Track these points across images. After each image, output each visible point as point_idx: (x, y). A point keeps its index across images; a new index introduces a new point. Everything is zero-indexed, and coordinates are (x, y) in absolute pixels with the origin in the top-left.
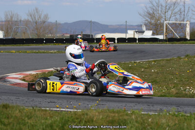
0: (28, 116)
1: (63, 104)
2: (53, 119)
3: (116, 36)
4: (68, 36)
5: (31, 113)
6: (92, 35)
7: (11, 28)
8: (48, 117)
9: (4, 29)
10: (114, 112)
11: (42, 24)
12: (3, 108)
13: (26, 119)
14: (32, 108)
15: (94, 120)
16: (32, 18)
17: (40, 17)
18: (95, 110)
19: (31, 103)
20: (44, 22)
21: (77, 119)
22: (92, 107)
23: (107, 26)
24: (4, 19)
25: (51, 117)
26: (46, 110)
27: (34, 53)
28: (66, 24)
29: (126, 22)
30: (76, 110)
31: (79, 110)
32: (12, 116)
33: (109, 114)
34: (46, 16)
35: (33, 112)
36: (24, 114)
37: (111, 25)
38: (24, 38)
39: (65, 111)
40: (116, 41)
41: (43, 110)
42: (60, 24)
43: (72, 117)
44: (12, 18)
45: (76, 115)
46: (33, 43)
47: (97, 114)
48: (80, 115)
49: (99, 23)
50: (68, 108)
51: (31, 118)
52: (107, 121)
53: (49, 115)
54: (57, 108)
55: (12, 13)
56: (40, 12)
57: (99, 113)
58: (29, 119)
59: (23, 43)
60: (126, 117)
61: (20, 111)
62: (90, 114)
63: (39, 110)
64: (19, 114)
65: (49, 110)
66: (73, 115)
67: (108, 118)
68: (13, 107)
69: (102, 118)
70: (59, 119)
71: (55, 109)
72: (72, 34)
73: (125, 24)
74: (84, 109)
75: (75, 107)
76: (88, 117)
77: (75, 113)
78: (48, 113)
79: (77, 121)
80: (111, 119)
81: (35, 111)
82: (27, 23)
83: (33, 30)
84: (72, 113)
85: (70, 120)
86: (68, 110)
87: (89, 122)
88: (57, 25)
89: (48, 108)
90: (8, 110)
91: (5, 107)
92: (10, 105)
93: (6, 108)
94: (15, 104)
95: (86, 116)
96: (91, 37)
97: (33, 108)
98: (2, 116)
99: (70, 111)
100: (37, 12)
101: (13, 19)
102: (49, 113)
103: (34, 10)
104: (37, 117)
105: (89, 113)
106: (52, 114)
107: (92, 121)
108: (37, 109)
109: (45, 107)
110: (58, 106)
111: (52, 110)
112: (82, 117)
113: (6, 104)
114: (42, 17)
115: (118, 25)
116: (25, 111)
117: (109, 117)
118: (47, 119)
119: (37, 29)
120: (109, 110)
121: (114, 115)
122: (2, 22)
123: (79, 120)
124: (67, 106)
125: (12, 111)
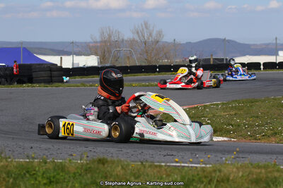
0: (134, 175)
1: (185, 157)
2: (170, 179)
3: (262, 59)
5: (139, 170)
6: (226, 59)
7: (109, 52)
8: (164, 176)
9: (99, 53)
10: (259, 167)
11: (154, 45)
12: (98, 163)
13: (133, 178)
14: (140, 163)
15: (231, 178)
16: (139, 36)
17: (151, 35)
18: (232, 164)
19: (139, 156)
20: (158, 42)
21: (206, 177)
22: (226, 160)
23: (248, 46)
24: (98, 39)
25: (168, 175)
26: (161, 166)
27: (143, 86)
28: (189, 43)
29: (276, 39)
30: (204, 166)
31: (208, 166)
32: (112, 175)
33: (253, 169)
34: (160, 33)
35: (142, 168)
36: (129, 172)
37: (254, 45)
38: (128, 65)
39: (188, 167)
40: (262, 67)
41: (156, 166)
42: (180, 44)
43: (198, 175)
44: (110, 36)
45: (204, 171)
46: (141, 72)
47: (235, 170)
48: (210, 173)
49: (236, 42)
50: (191, 162)
51: (139, 177)
52: (250, 180)
53: (164, 173)
54: (177, 162)
55: (110, 30)
56: (151, 28)
57: (237, 168)
58: (136, 178)
60: (276, 174)
61: (122, 168)
62: (225, 170)
63: (150, 166)
64: (122, 172)
65: (165, 166)
66: (200, 173)
67: (250, 175)
68: (113, 162)
69: (242, 176)
70: (179, 178)
71: (174, 164)
73: (274, 42)
74: (215, 164)
75: (202, 160)
76: (222, 175)
77: (203, 169)
78: (163, 169)
79: (204, 180)
80: (255, 176)
81: (145, 167)
82: (132, 43)
83: (141, 54)
84: (199, 169)
85: (196, 179)
86: (193, 165)
87: (223, 181)
88: (175, 45)
89: (163, 162)
90: (106, 166)
91: (102, 162)
92: (109, 159)
93: (104, 164)
94: (115, 159)
95: (218, 174)
96: (225, 62)
97: (142, 163)
98: (97, 175)
99: (196, 167)
100: (146, 28)
101: (113, 39)
103: (142, 25)
104: (148, 176)
105: (223, 169)
106: (170, 171)
107: (228, 180)
108: (147, 164)
109: (158, 162)
110: (177, 160)
111: (169, 166)
112: (213, 175)
113: (104, 159)
114: (154, 34)
115: (265, 44)
116: (130, 167)
117: (253, 174)
118: (162, 178)
119: (147, 52)
120: (252, 165)
121: (259, 171)
122: (97, 42)
123: (208, 179)
124: (191, 160)
125: (111, 167)
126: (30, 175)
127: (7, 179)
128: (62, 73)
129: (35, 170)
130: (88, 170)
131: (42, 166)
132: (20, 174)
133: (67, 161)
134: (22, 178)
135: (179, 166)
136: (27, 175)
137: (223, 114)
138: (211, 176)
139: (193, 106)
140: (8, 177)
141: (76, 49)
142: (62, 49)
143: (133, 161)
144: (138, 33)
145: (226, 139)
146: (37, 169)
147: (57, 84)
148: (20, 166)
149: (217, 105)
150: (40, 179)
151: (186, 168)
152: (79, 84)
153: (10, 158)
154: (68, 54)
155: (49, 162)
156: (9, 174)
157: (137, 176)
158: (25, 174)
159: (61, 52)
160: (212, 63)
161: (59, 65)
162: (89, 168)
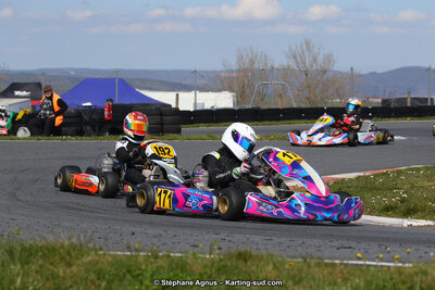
0: (293, 278)
1: (371, 252)
2: (349, 285)
4: (377, 101)
5: (300, 271)
6: (432, 99)
7: (251, 86)
8: (339, 280)
9: (236, 88)
11: (321, 77)
12: (238, 259)
13: (290, 283)
14: (301, 260)
16: (297, 62)
17: (315, 60)
19: (299, 249)
20: (325, 72)
21: (404, 283)
24: (234, 66)
25: (345, 280)
26: (333, 265)
28: (373, 74)
30: (401, 265)
31: (407, 265)
34: (329, 58)
35: (305, 268)
36: (285, 273)
38: (280, 107)
39: (376, 266)
41: (326, 264)
42: (360, 76)
43: (391, 279)
44: (252, 62)
45: (401, 274)
46: (300, 118)
48: (411, 276)
50: (382, 260)
51: (300, 280)
53: (340, 275)
54: (359, 259)
55: (252, 52)
56: (316, 50)
59: (278, 119)
61: (275, 267)
62: (433, 273)
63: (318, 265)
65: (341, 264)
66: (394, 276)
68: (260, 258)
70: (362, 284)
71: (355, 262)
72: (387, 97)
74: (418, 263)
75: (397, 257)
76: (429, 278)
77: (399, 271)
78: (338, 269)
79: (400, 286)
81: (309, 266)
82: (286, 73)
83: (299, 91)
84: (392, 270)
85: (389, 285)
86: (384, 264)
88: (352, 77)
89: (338, 259)
90: (249, 263)
91: (243, 257)
92: (254, 253)
93: (246, 261)
94: (264, 252)
96: (429, 104)
97: (305, 260)
99: (389, 267)
100: (308, 49)
101: (256, 65)
102: (341, 271)
103: (301, 45)
104: (314, 280)
105: (429, 270)
106: (348, 273)
108: (313, 262)
109: (331, 259)
110: (359, 255)
111: (346, 265)
112: (415, 279)
113: (246, 252)
114: (320, 59)
116: (287, 266)
118: (335, 284)
119: (308, 87)
122: (231, 71)
123: (408, 286)
124: (381, 256)
125: (257, 266)
126: (133, 276)
127: (98, 282)
128: (179, 118)
129: (140, 269)
130: (221, 270)
131: (152, 263)
132: (117, 275)
133: (190, 256)
134: (121, 280)
135: (361, 265)
136: (128, 276)
137: (426, 184)
138: (412, 281)
139: (380, 171)
140: (99, 279)
141: (200, 82)
142: (178, 81)
143: (291, 257)
144: (295, 57)
145: (430, 223)
146: (143, 267)
147: (171, 136)
148: (117, 263)
149: (418, 170)
150: (147, 282)
151: (372, 269)
152: (204, 136)
153: (101, 249)
154: (188, 88)
155: (162, 258)
156: (100, 275)
157: (297, 278)
158: (124, 275)
159: (177, 86)
160: (409, 105)
161: (174, 106)
162: (225, 266)
